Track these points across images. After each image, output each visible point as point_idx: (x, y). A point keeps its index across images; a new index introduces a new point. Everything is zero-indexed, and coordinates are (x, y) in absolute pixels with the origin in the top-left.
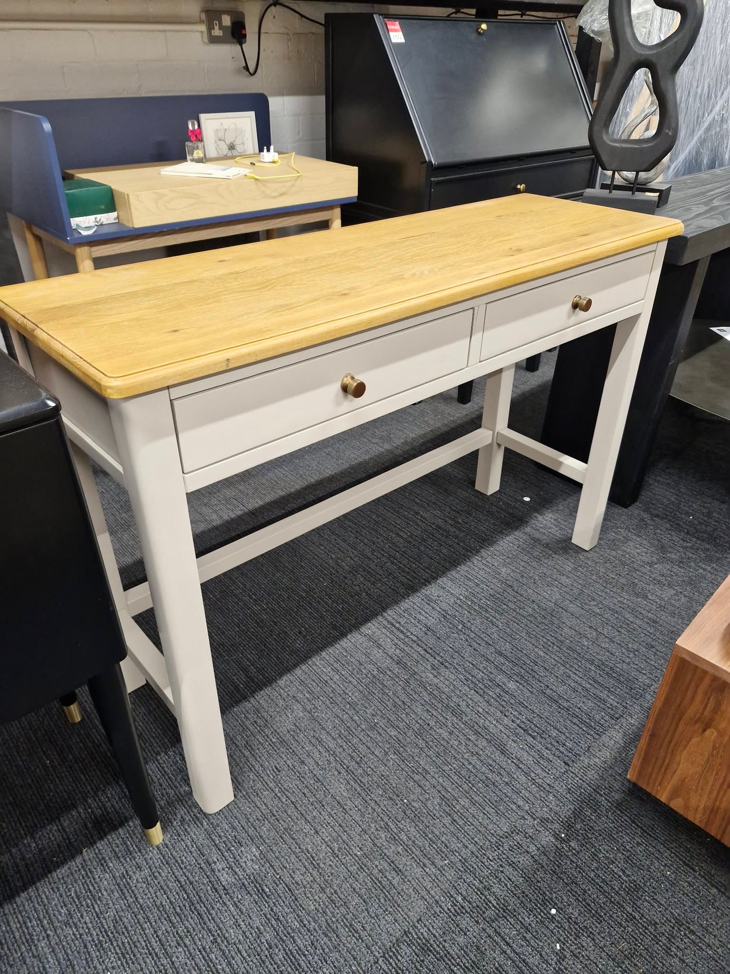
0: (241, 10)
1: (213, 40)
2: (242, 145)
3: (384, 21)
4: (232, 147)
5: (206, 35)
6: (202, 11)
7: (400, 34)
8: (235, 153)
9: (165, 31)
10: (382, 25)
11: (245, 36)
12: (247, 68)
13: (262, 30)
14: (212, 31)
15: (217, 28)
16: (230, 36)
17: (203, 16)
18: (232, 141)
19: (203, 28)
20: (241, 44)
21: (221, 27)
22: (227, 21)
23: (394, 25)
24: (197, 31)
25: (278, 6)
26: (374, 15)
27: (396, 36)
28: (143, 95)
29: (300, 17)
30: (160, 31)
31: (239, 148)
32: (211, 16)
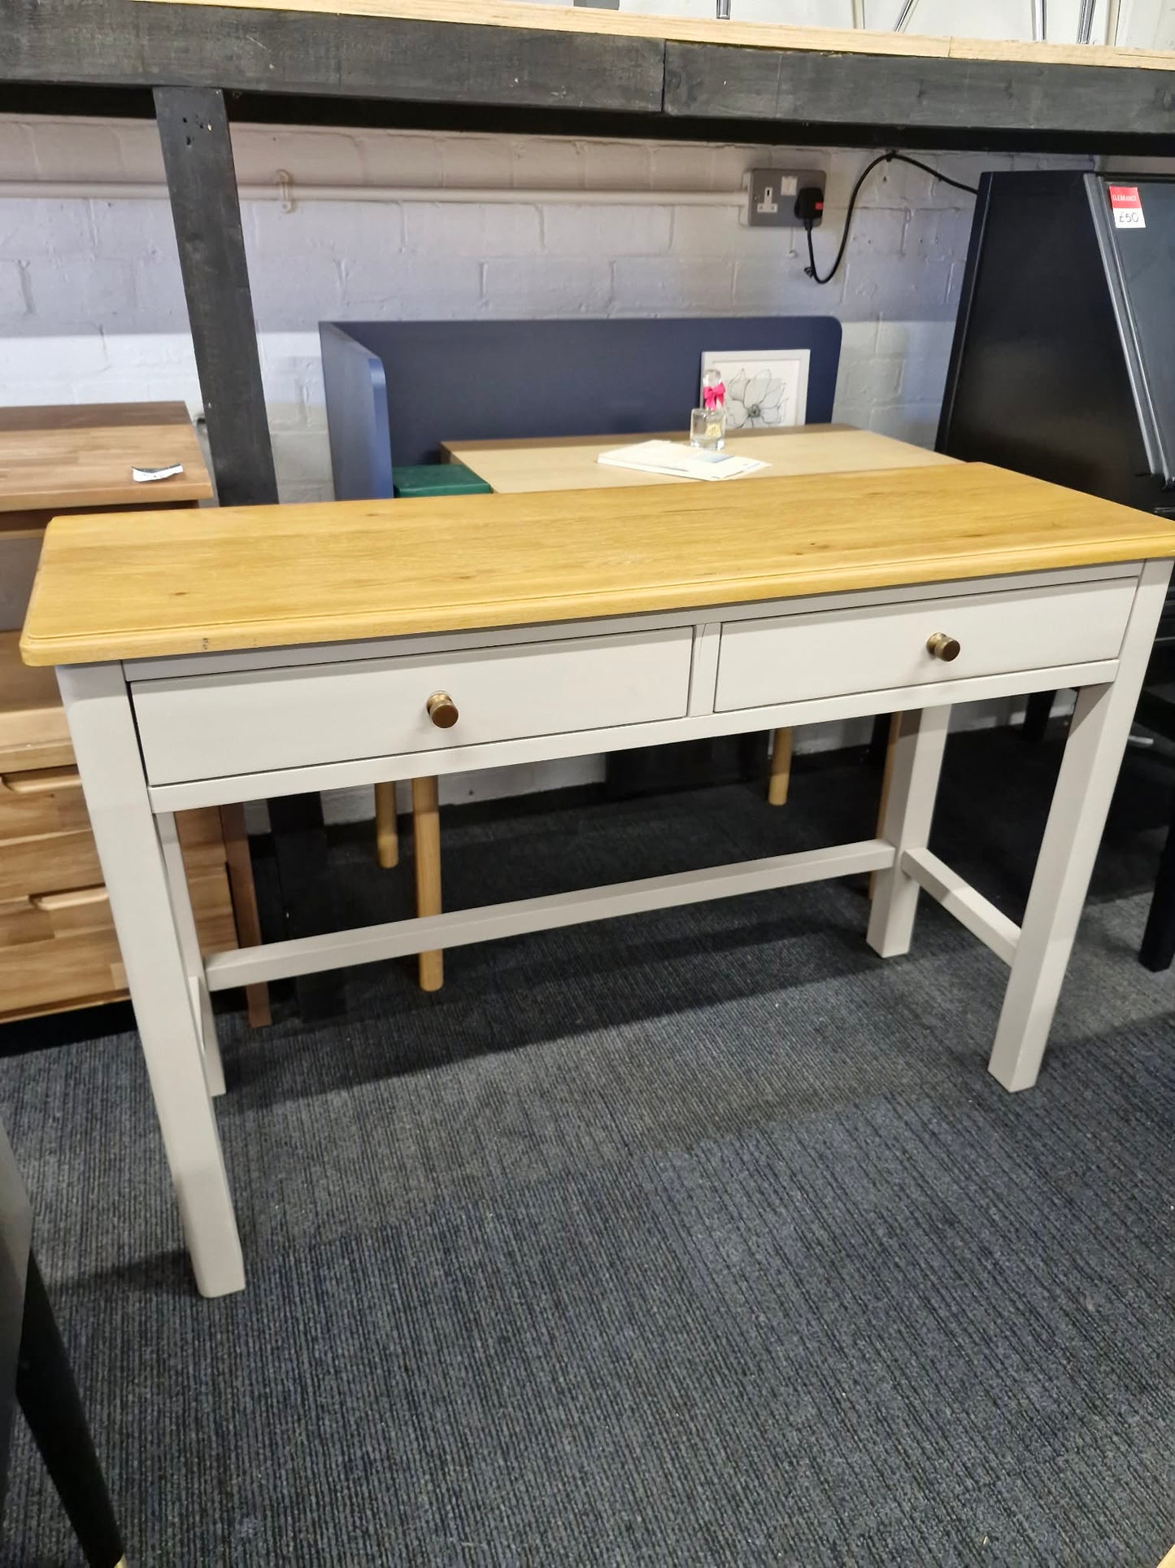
0: (822, 168)
1: (758, 220)
2: (774, 410)
3: (1105, 186)
4: (754, 412)
5: (745, 212)
6: (747, 170)
7: (1138, 213)
8: (759, 423)
9: (672, 205)
10: (1100, 194)
11: (819, 214)
12: (812, 271)
13: (859, 203)
14: (759, 205)
15: (768, 199)
16: (792, 214)
17: (747, 179)
18: (754, 401)
19: (744, 199)
20: (809, 228)
21: (777, 198)
22: (790, 187)
23: (1126, 194)
24: (733, 206)
25: (894, 161)
26: (1086, 177)
27: (1129, 214)
28: (613, 316)
29: (937, 179)
30: (663, 205)
31: (769, 416)
32: (763, 178)
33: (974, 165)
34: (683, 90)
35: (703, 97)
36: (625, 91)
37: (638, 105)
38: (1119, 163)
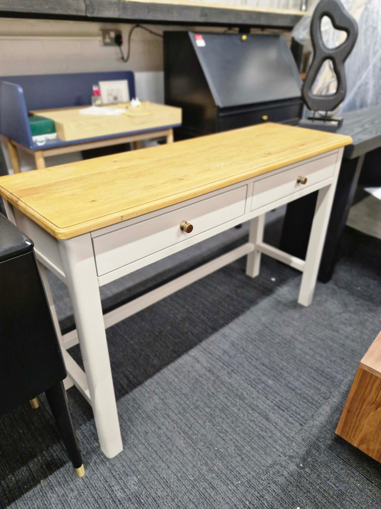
0: (120, 30)
1: (106, 44)
2: (121, 97)
3: (194, 35)
4: (115, 98)
5: (102, 42)
6: (100, 30)
7: (203, 42)
8: (116, 101)
9: (81, 40)
11: (122, 42)
12: (123, 58)
13: (131, 39)
14: (105, 40)
15: (107, 38)
16: (114, 42)
17: (101, 33)
18: (115, 95)
19: (100, 38)
20: (120, 46)
21: (110, 38)
22: (113, 35)
23: (199, 37)
24: (97, 40)
25: (139, 27)
26: (189, 32)
27: (200, 43)
30: (78, 40)
31: (120, 99)
32: (105, 33)
33: (160, 30)
34: (91, 10)
35: (96, 12)
36: (77, 10)
37: (80, 14)
38: (198, 29)
